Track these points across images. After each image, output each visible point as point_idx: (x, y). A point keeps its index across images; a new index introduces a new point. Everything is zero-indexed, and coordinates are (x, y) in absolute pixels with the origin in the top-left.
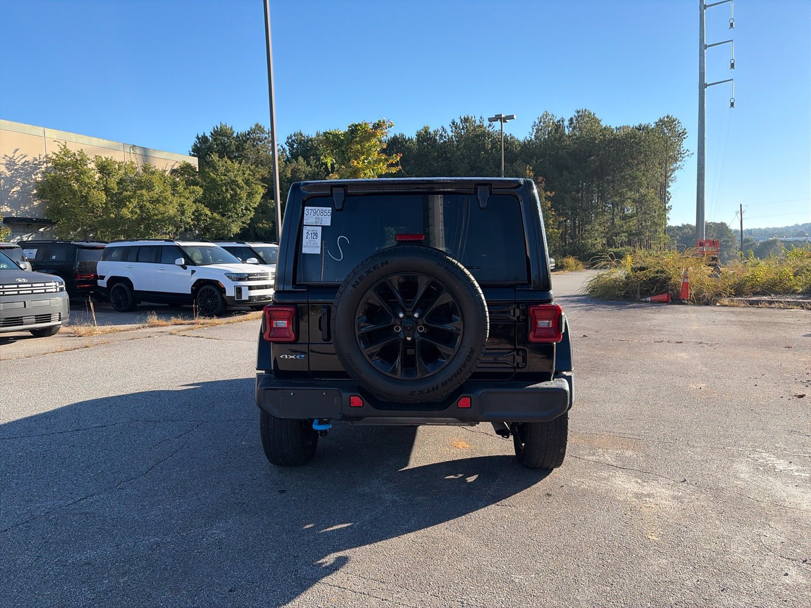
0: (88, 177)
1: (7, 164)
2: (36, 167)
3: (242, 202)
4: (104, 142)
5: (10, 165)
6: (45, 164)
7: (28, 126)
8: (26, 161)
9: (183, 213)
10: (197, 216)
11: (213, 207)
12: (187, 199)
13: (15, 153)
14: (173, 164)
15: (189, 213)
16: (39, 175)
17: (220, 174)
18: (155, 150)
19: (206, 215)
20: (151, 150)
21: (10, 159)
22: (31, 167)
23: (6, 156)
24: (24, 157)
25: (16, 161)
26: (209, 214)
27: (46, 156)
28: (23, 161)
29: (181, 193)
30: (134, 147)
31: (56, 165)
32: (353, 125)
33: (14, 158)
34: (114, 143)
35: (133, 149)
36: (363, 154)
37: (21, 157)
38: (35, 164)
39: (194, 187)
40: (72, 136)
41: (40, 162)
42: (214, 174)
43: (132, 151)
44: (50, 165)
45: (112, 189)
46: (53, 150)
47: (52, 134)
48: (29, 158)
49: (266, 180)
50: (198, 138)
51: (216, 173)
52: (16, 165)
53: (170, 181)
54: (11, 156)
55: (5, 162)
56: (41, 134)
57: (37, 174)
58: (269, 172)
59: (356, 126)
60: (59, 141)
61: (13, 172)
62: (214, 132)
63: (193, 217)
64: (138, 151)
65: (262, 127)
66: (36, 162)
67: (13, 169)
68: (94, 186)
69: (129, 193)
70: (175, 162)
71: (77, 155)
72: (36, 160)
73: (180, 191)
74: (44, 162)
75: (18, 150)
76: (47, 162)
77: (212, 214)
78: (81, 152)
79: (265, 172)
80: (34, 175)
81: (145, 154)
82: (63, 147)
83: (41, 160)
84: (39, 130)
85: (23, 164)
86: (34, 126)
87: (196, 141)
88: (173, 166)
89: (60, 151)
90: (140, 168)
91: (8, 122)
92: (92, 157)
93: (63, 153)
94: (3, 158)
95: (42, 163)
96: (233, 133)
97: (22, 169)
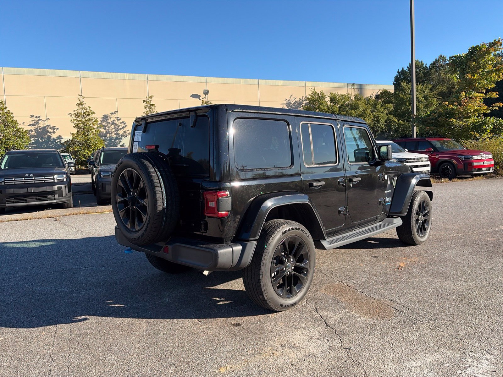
0: (323, 106)
1: (287, 104)
2: (300, 103)
3: (420, 111)
4: (337, 85)
5: (288, 104)
6: (305, 101)
7: (297, 82)
8: (296, 101)
9: (378, 122)
10: (388, 122)
11: (399, 116)
12: (382, 113)
13: (290, 97)
14: (377, 92)
15: (382, 122)
16: (302, 108)
17: (406, 94)
18: (366, 84)
19: (395, 122)
20: (364, 85)
21: (288, 101)
22: (298, 104)
23: (286, 99)
24: (295, 99)
25: (291, 101)
26: (397, 121)
27: (306, 97)
28: (294, 101)
29: (379, 109)
30: (353, 84)
31: (310, 101)
32: (472, 48)
33: (290, 100)
34: (342, 84)
35: (353, 86)
36: (480, 68)
37: (293, 99)
38: (300, 102)
39: (388, 105)
40: (320, 84)
41: (303, 100)
42: (403, 94)
43: (352, 87)
44: (307, 101)
45: (335, 111)
46: (308, 93)
47: (309, 84)
48: (297, 99)
49: (444, 94)
50: (398, 72)
51: (404, 94)
52: (291, 104)
53: (373, 103)
54: (289, 99)
55: (286, 103)
56: (304, 85)
57: (301, 107)
58: (448, 88)
59: (474, 48)
60: (312, 88)
61: (289, 107)
62: (410, 66)
63: (385, 124)
64: (356, 87)
65: (445, 57)
66: (300, 101)
67: (289, 106)
68: (326, 111)
69: (344, 113)
70: (379, 90)
71: (320, 94)
72: (300, 100)
73: (378, 108)
74: (305, 100)
75: (292, 95)
76: (306, 100)
77: (398, 121)
78: (322, 92)
79: (444, 88)
80: (300, 108)
81: (361, 87)
82: (313, 91)
83: (303, 99)
84: (302, 83)
85: (295, 103)
86: (301, 82)
87: (397, 75)
88: (377, 93)
89: (312, 93)
90: (353, 97)
91: (288, 81)
92: (329, 94)
93: (313, 94)
94: (285, 101)
95: (303, 101)
96: (423, 64)
97: (294, 105)
